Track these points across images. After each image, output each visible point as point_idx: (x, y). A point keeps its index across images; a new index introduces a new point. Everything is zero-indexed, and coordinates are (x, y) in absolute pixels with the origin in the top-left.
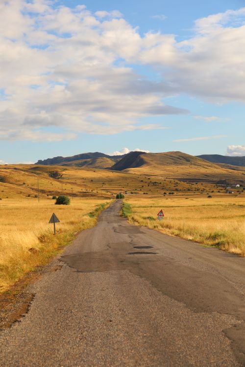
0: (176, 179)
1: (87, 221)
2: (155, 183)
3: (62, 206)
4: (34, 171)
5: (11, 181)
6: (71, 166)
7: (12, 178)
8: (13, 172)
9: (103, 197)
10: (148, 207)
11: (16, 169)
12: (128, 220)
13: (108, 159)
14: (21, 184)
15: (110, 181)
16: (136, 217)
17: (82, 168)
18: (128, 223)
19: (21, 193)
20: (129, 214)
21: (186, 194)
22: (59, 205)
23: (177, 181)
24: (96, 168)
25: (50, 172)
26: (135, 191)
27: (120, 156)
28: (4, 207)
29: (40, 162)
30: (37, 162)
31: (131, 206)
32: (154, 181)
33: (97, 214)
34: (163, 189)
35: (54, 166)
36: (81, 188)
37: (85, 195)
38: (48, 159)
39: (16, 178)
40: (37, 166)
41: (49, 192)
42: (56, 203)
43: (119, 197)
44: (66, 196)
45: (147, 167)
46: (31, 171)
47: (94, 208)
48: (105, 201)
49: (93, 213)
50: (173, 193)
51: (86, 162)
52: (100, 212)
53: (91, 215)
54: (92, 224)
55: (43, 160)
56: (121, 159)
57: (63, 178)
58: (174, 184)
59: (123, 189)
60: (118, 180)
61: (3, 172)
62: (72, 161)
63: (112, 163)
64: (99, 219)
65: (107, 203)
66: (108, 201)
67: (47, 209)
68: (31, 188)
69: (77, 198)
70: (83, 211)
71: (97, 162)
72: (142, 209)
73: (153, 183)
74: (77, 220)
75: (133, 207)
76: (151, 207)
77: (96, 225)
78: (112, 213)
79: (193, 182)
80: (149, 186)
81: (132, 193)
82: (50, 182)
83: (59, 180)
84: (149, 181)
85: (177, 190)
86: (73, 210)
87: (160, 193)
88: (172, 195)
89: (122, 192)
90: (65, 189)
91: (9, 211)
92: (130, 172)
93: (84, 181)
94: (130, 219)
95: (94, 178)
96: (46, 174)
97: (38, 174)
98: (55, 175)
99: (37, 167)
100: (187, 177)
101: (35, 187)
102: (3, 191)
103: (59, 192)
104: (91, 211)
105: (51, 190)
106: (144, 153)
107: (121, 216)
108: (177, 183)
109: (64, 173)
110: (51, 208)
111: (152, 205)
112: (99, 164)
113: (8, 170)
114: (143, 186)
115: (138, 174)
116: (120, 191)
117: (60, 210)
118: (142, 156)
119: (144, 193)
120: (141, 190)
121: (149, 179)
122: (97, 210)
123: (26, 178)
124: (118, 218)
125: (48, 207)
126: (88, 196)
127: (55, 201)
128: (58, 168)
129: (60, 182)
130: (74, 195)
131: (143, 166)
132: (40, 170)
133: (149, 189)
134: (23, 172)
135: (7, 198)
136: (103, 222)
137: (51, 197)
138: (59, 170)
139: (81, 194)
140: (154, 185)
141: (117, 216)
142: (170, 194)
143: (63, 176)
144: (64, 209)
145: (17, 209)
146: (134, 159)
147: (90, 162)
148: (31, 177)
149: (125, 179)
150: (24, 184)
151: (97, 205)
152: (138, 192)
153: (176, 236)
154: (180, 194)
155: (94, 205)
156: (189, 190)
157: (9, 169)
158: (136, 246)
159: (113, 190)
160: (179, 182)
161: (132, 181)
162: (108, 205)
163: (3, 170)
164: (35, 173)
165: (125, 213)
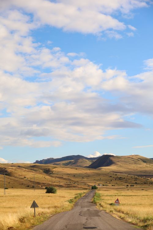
0: (136, 175)
1: (67, 206)
2: (120, 178)
3: (50, 194)
4: (32, 169)
5: (16, 175)
6: (60, 165)
7: (16, 173)
8: (17, 169)
9: (82, 188)
10: (113, 196)
11: (19, 167)
12: (97, 205)
13: (86, 160)
14: (23, 177)
15: (88, 176)
16: (102, 204)
17: (68, 166)
18: (96, 207)
19: (22, 184)
20: (98, 201)
21: (143, 186)
22: (48, 194)
23: (136, 177)
24: (77, 166)
25: (44, 169)
26: (106, 184)
27: (95, 158)
28: (8, 194)
29: (37, 162)
30: (35, 161)
31: (101, 195)
32: (120, 177)
33: (75, 200)
34: (126, 182)
35: (47, 165)
36: (66, 181)
37: (69, 187)
38: (43, 160)
39: (19, 173)
40: (34, 164)
41: (43, 184)
42: (47, 192)
43: (94, 188)
44: (53, 187)
45: (115, 166)
46: (30, 168)
47: (74, 196)
48: (82, 191)
49: (73, 200)
50: (133, 186)
51: (70, 162)
52: (77, 199)
53: (71, 201)
54: (70, 208)
55: (39, 160)
56: (96, 160)
57: (54, 174)
58: (134, 179)
59: (97, 182)
60: (93, 176)
61: (10, 168)
62: (60, 161)
63: (89, 163)
64: (76, 205)
65: (84, 193)
66: (85, 191)
67: (39, 196)
68: (30, 181)
69: (63, 188)
70: (65, 198)
71: (79, 162)
72: (109, 198)
73: (119, 178)
74: (59, 205)
75: (102, 196)
76: (116, 196)
77: (72, 209)
78: (86, 200)
79: (148, 177)
80: (116, 180)
81: (103, 185)
82: (44, 176)
83: (51, 175)
84: (116, 176)
85: (136, 183)
86: (58, 198)
87: (124, 186)
88: (132, 187)
89: (96, 184)
90: (55, 182)
91: (11, 197)
92: (102, 170)
93: (68, 176)
94: (98, 205)
95: (76, 174)
96: (41, 171)
97: (35, 170)
98: (47, 172)
99: (35, 166)
100: (144, 174)
101: (33, 180)
102: (9, 183)
103: (50, 184)
104: (71, 199)
105: (44, 182)
106: (113, 156)
107: (92, 202)
108: (137, 178)
109: (54, 170)
110: (42, 196)
111: (116, 195)
112: (80, 164)
113: (13, 168)
114: (111, 180)
115: (109, 171)
116: (95, 184)
117: (48, 198)
118: (111, 158)
119: (112, 186)
120: (110, 183)
121: (116, 175)
122: (75, 198)
123: (26, 173)
124: (89, 204)
125: (40, 195)
126: (71, 187)
127: (45, 191)
128: (50, 166)
129: (52, 176)
130: (61, 186)
131: (111, 165)
132: (36, 168)
133: (116, 182)
134: (24, 169)
135: (12, 187)
136: (78, 207)
137: (44, 187)
138: (51, 168)
139: (66, 186)
140: (119, 180)
141: (90, 202)
142: (131, 186)
143: (53, 172)
144: (51, 196)
145: (18, 196)
146: (106, 160)
147: (74, 162)
148: (30, 173)
149: (99, 175)
150: (25, 177)
151: (76, 194)
152: (108, 184)
153: (121, 218)
154: (139, 186)
155: (74, 194)
156: (145, 183)
157: (14, 166)
158: (85, 227)
159: (90, 183)
160: (138, 177)
161: (104, 176)
162: (85, 194)
163: (10, 167)
164: (33, 170)
165: (95, 200)
